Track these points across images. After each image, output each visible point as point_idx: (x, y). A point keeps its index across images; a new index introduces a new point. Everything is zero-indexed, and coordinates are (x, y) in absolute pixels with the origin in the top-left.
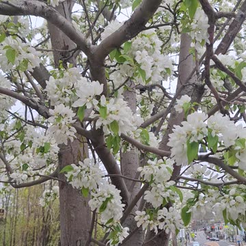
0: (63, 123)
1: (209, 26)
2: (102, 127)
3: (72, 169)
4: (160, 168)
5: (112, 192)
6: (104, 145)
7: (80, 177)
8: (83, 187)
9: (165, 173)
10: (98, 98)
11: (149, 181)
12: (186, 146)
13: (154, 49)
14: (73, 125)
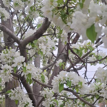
0: (7, 73)
1: (68, 36)
2: (24, 76)
3: (11, 92)
4: (49, 91)
5: (28, 101)
6: (26, 81)
7: (14, 95)
8: (16, 100)
9: (51, 93)
10: (23, 63)
11: (44, 97)
12: (58, 85)
13: (47, 41)
14: (11, 73)
